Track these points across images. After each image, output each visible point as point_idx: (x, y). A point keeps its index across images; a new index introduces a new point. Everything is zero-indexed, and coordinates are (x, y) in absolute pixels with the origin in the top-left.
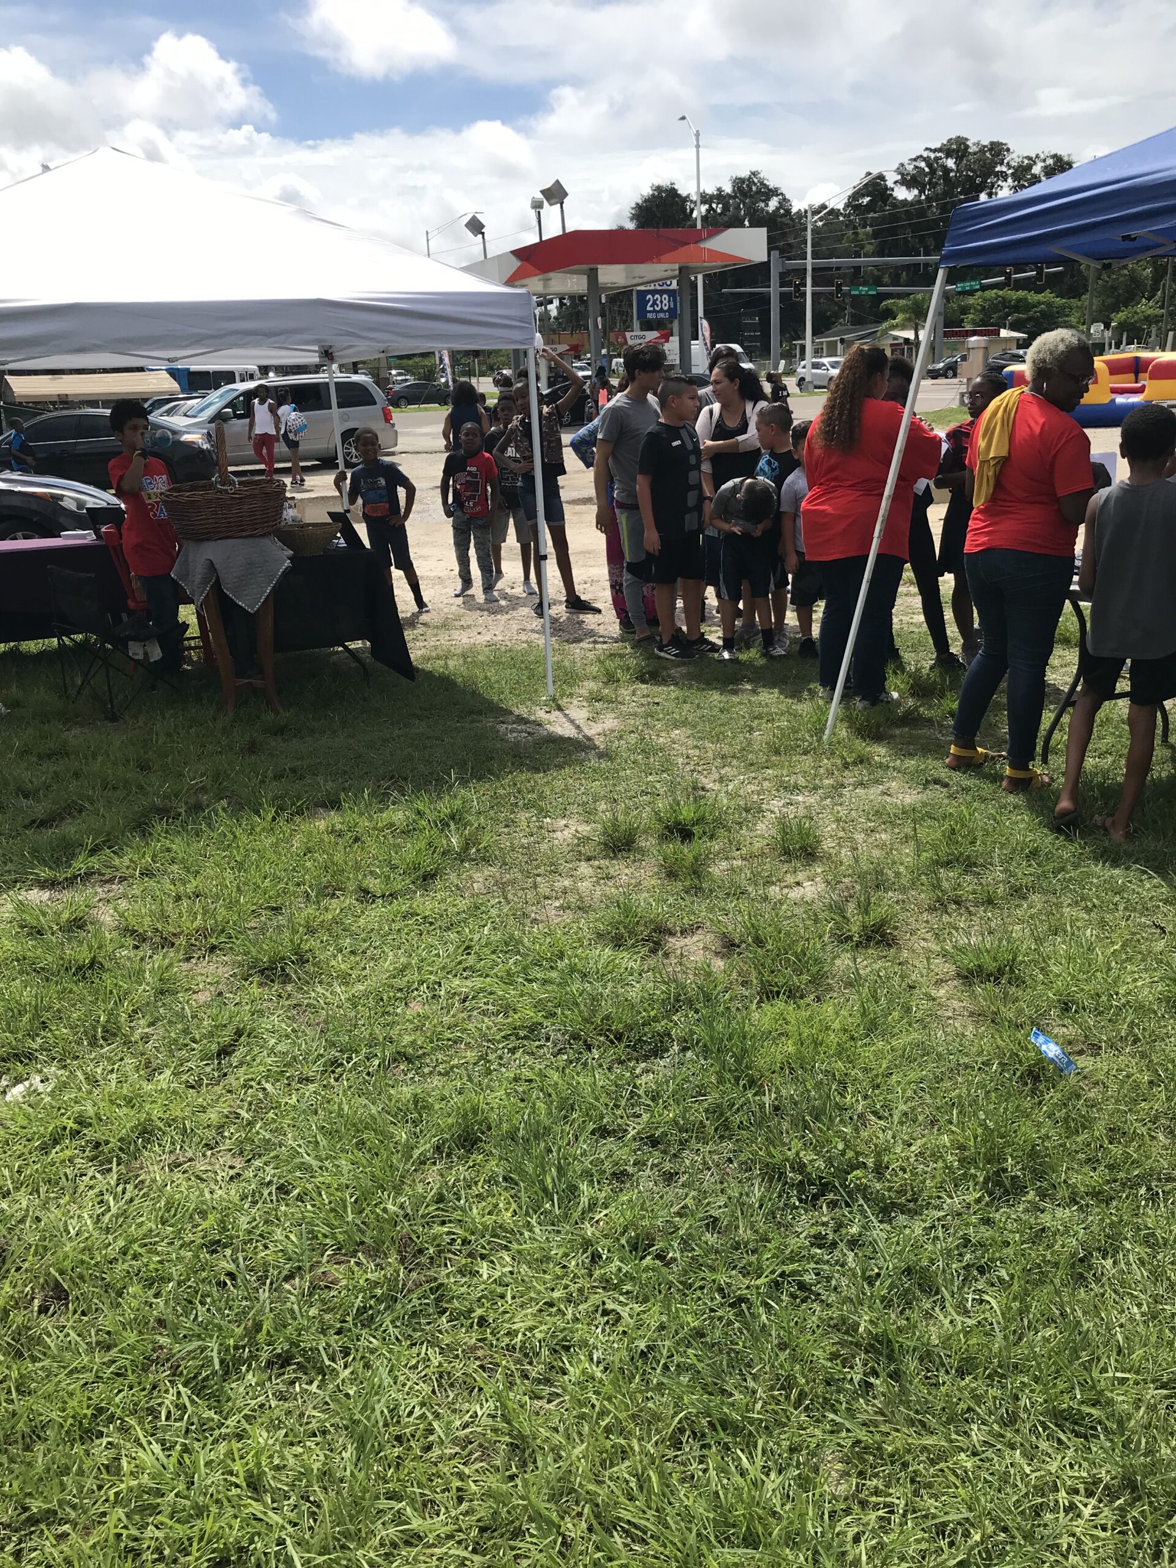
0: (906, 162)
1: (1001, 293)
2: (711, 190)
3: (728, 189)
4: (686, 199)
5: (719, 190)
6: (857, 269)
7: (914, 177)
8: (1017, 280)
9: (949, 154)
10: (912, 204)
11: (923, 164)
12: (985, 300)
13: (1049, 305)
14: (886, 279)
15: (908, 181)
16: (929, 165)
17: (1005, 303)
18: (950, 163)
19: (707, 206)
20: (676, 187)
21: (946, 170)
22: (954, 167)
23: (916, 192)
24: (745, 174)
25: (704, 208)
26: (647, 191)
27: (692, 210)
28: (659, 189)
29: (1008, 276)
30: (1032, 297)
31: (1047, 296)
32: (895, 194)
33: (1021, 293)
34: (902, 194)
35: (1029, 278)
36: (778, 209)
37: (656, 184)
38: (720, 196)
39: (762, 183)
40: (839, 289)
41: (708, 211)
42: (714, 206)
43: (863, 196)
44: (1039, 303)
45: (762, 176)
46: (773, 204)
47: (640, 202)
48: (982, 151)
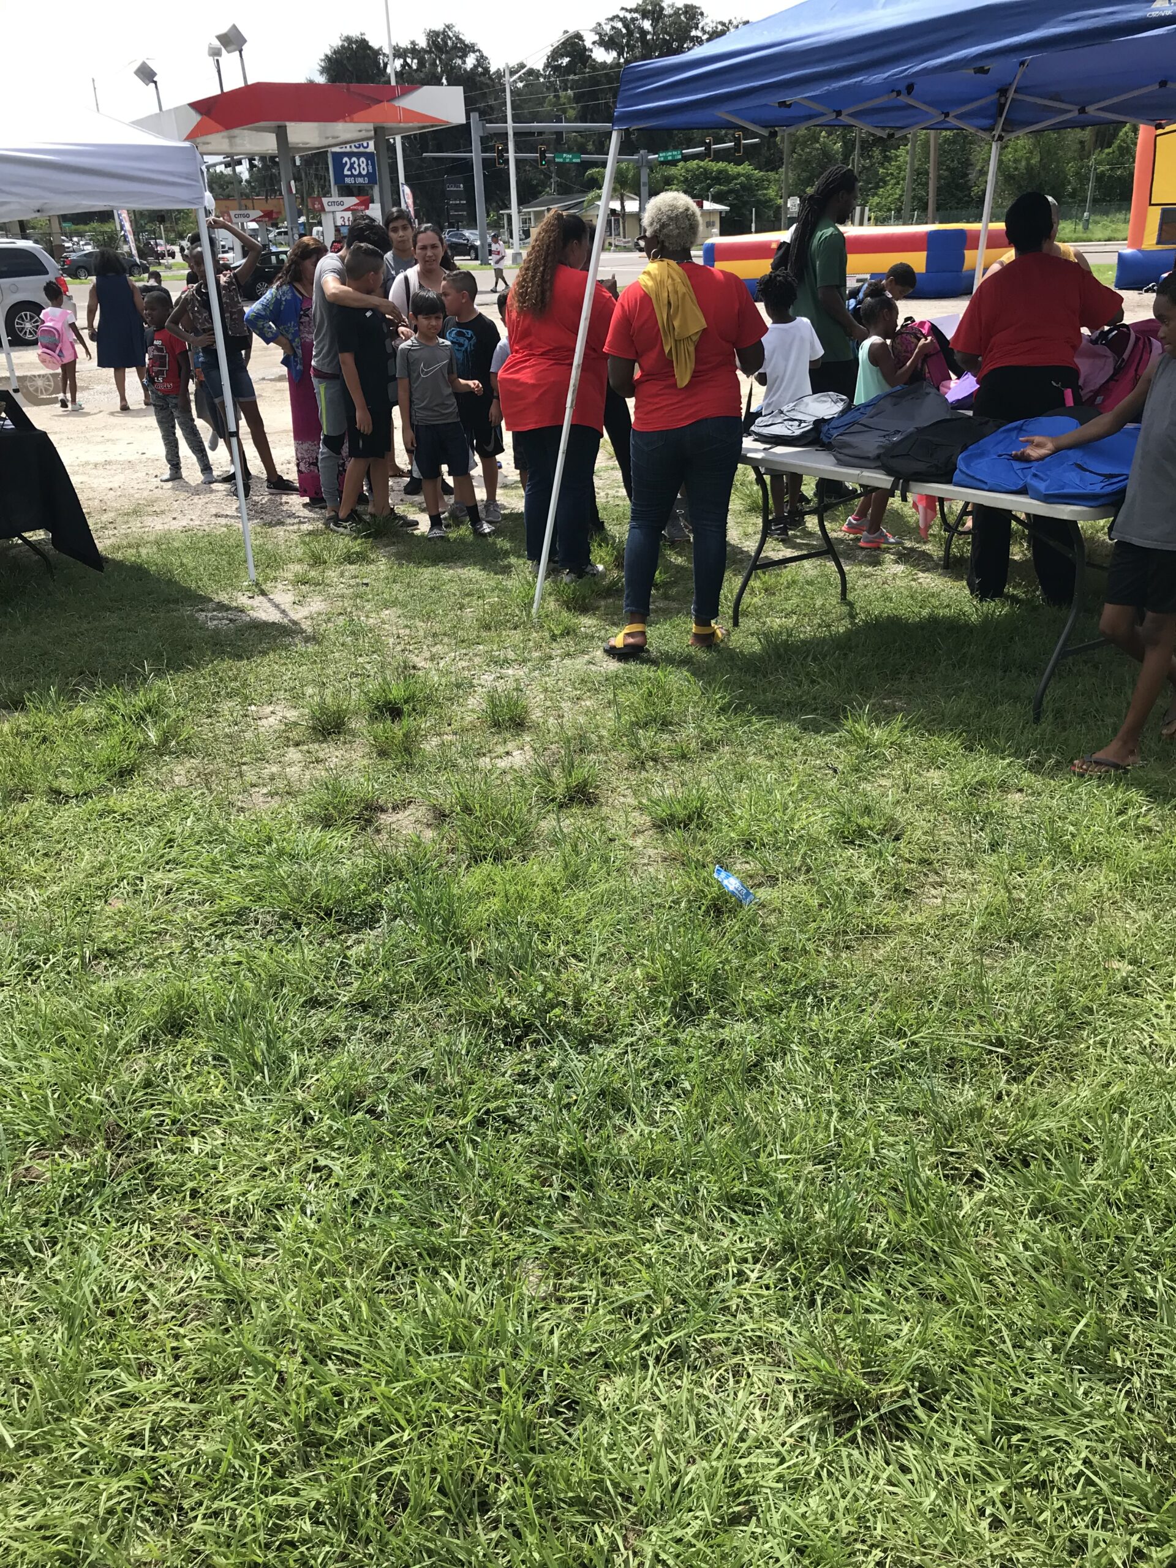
0: (603, 22)
1: (702, 164)
2: (405, 44)
3: (422, 43)
4: (377, 53)
5: (413, 43)
6: (559, 134)
7: (611, 38)
8: (717, 151)
9: (644, 17)
10: (612, 66)
11: (619, 25)
12: (687, 171)
13: (748, 177)
14: (590, 147)
15: (608, 42)
16: (626, 26)
17: (706, 173)
18: (647, 25)
19: (401, 61)
20: (367, 38)
21: (644, 33)
22: (650, 29)
23: (614, 54)
24: (439, 27)
25: (398, 63)
26: (337, 43)
27: (386, 65)
28: (348, 39)
29: (708, 147)
30: (732, 169)
31: (745, 168)
32: (594, 55)
33: (721, 165)
34: (602, 56)
35: (729, 149)
36: (476, 67)
37: (345, 34)
38: (414, 51)
39: (457, 38)
40: (543, 157)
41: (403, 66)
42: (409, 60)
43: (562, 56)
44: (739, 175)
45: (456, 29)
46: (470, 61)
47: (329, 53)
48: (676, 13)
